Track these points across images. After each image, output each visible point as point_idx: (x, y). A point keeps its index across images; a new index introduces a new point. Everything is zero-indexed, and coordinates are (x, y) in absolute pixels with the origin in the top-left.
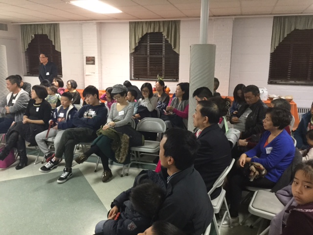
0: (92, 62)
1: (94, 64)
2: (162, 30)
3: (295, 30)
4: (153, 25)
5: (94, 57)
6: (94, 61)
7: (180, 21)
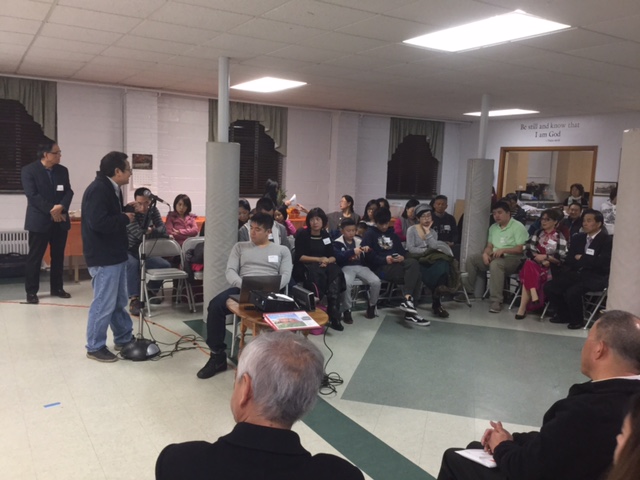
0: (147, 165)
1: (150, 167)
2: (261, 119)
3: (410, 135)
4: (248, 108)
5: (151, 156)
6: (151, 162)
7: (286, 109)
